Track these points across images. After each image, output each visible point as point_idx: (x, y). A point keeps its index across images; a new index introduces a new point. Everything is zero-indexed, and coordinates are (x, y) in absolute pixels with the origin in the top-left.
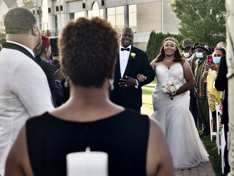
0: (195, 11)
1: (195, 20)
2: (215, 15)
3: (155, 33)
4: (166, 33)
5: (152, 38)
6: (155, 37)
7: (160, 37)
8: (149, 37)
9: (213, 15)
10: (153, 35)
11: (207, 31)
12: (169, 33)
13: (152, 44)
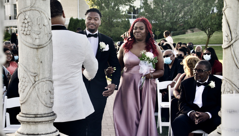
0: (102, 4)
1: (102, 10)
2: (115, 7)
3: (73, 19)
4: (81, 19)
5: (71, 22)
6: (73, 22)
7: (76, 21)
8: (69, 21)
9: (114, 7)
10: (72, 20)
11: (110, 18)
12: (83, 18)
13: (71, 26)
